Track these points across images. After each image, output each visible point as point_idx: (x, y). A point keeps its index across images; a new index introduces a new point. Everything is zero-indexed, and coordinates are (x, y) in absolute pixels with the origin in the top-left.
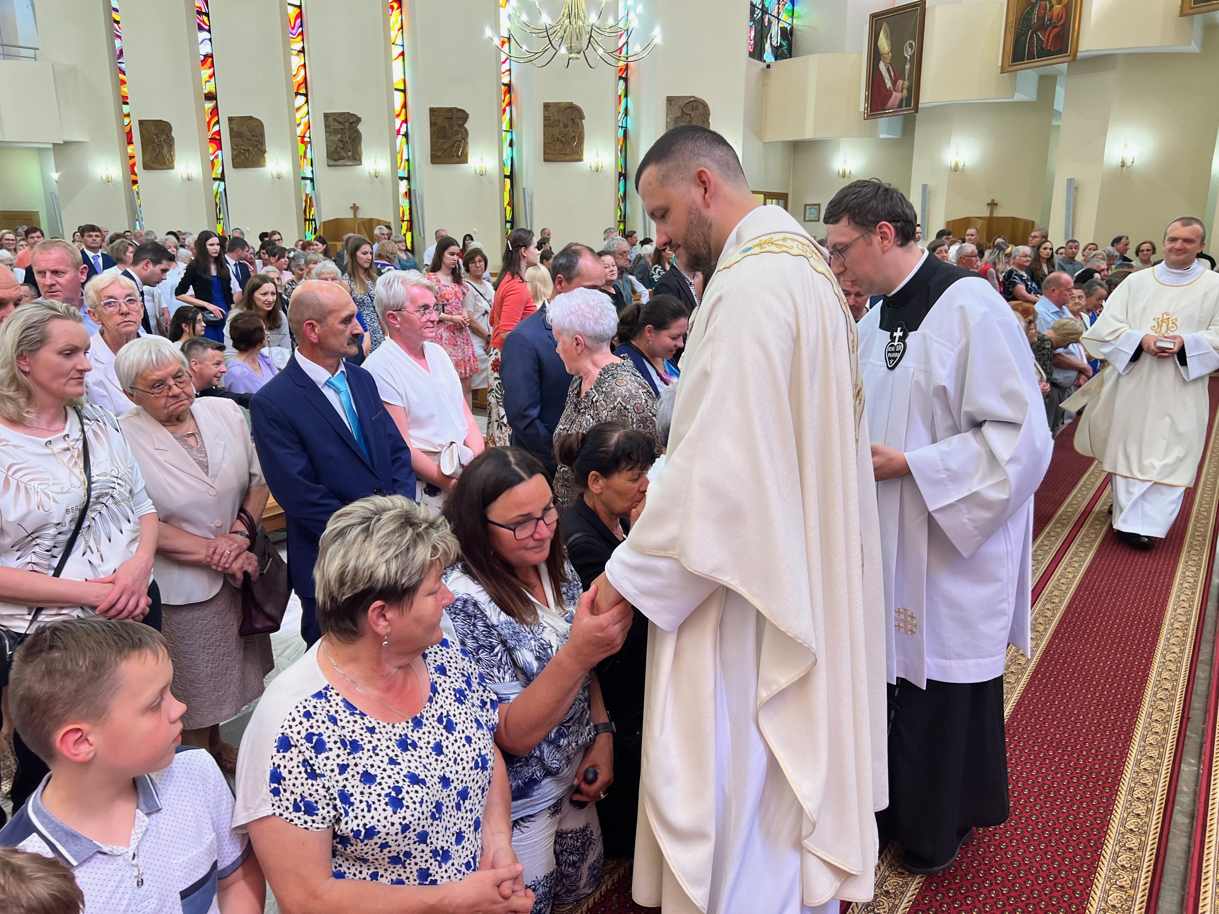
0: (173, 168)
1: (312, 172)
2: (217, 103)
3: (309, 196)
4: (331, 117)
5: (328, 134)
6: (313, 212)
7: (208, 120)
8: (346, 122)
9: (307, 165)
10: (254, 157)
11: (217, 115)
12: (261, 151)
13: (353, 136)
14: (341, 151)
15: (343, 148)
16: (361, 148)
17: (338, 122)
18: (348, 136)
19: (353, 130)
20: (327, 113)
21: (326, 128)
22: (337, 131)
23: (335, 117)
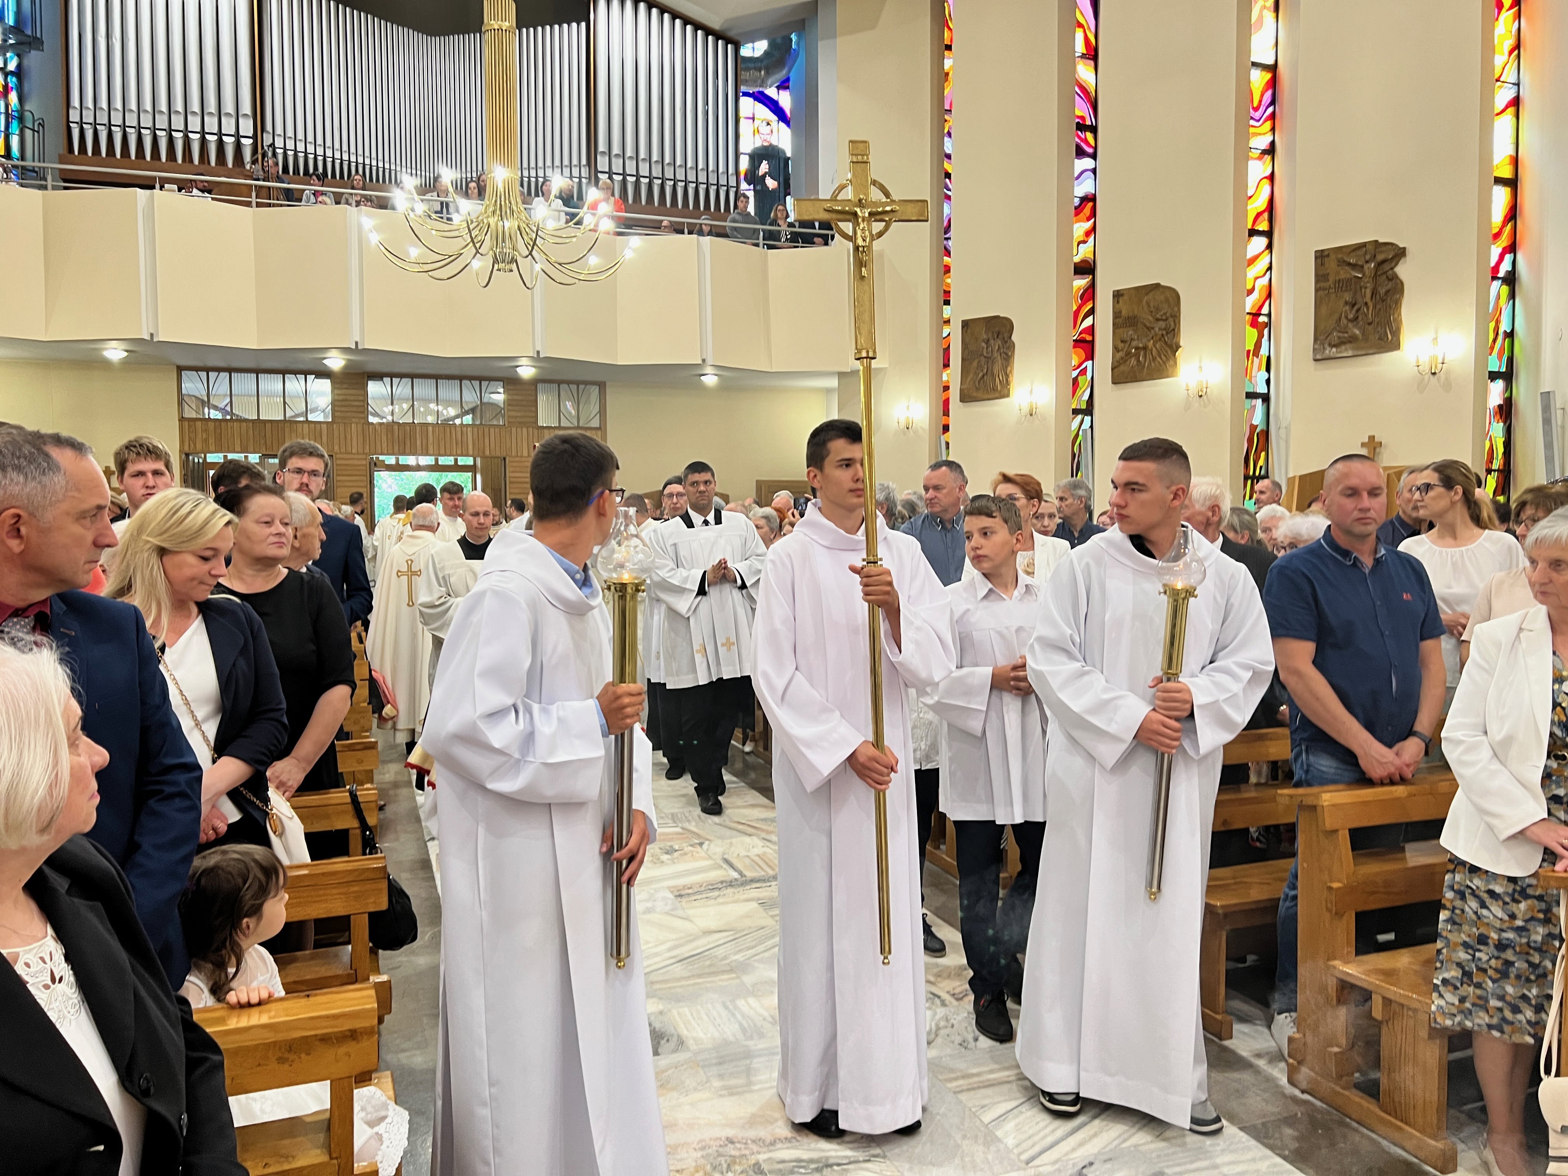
0: (1008, 396)
1: (1268, 382)
2: (1093, 278)
3: (1258, 430)
4: (1333, 256)
5: (1321, 293)
6: (1261, 462)
7: (1075, 308)
8: (1367, 262)
9: (1259, 369)
10: (1154, 359)
11: (1093, 298)
12: (1170, 347)
13: (1382, 291)
14: (1350, 325)
15: (1356, 319)
16: (1400, 314)
17: (1349, 264)
18: (1368, 293)
19: (1384, 277)
20: (1322, 251)
21: (1317, 282)
22: (1342, 285)
23: (1340, 256)
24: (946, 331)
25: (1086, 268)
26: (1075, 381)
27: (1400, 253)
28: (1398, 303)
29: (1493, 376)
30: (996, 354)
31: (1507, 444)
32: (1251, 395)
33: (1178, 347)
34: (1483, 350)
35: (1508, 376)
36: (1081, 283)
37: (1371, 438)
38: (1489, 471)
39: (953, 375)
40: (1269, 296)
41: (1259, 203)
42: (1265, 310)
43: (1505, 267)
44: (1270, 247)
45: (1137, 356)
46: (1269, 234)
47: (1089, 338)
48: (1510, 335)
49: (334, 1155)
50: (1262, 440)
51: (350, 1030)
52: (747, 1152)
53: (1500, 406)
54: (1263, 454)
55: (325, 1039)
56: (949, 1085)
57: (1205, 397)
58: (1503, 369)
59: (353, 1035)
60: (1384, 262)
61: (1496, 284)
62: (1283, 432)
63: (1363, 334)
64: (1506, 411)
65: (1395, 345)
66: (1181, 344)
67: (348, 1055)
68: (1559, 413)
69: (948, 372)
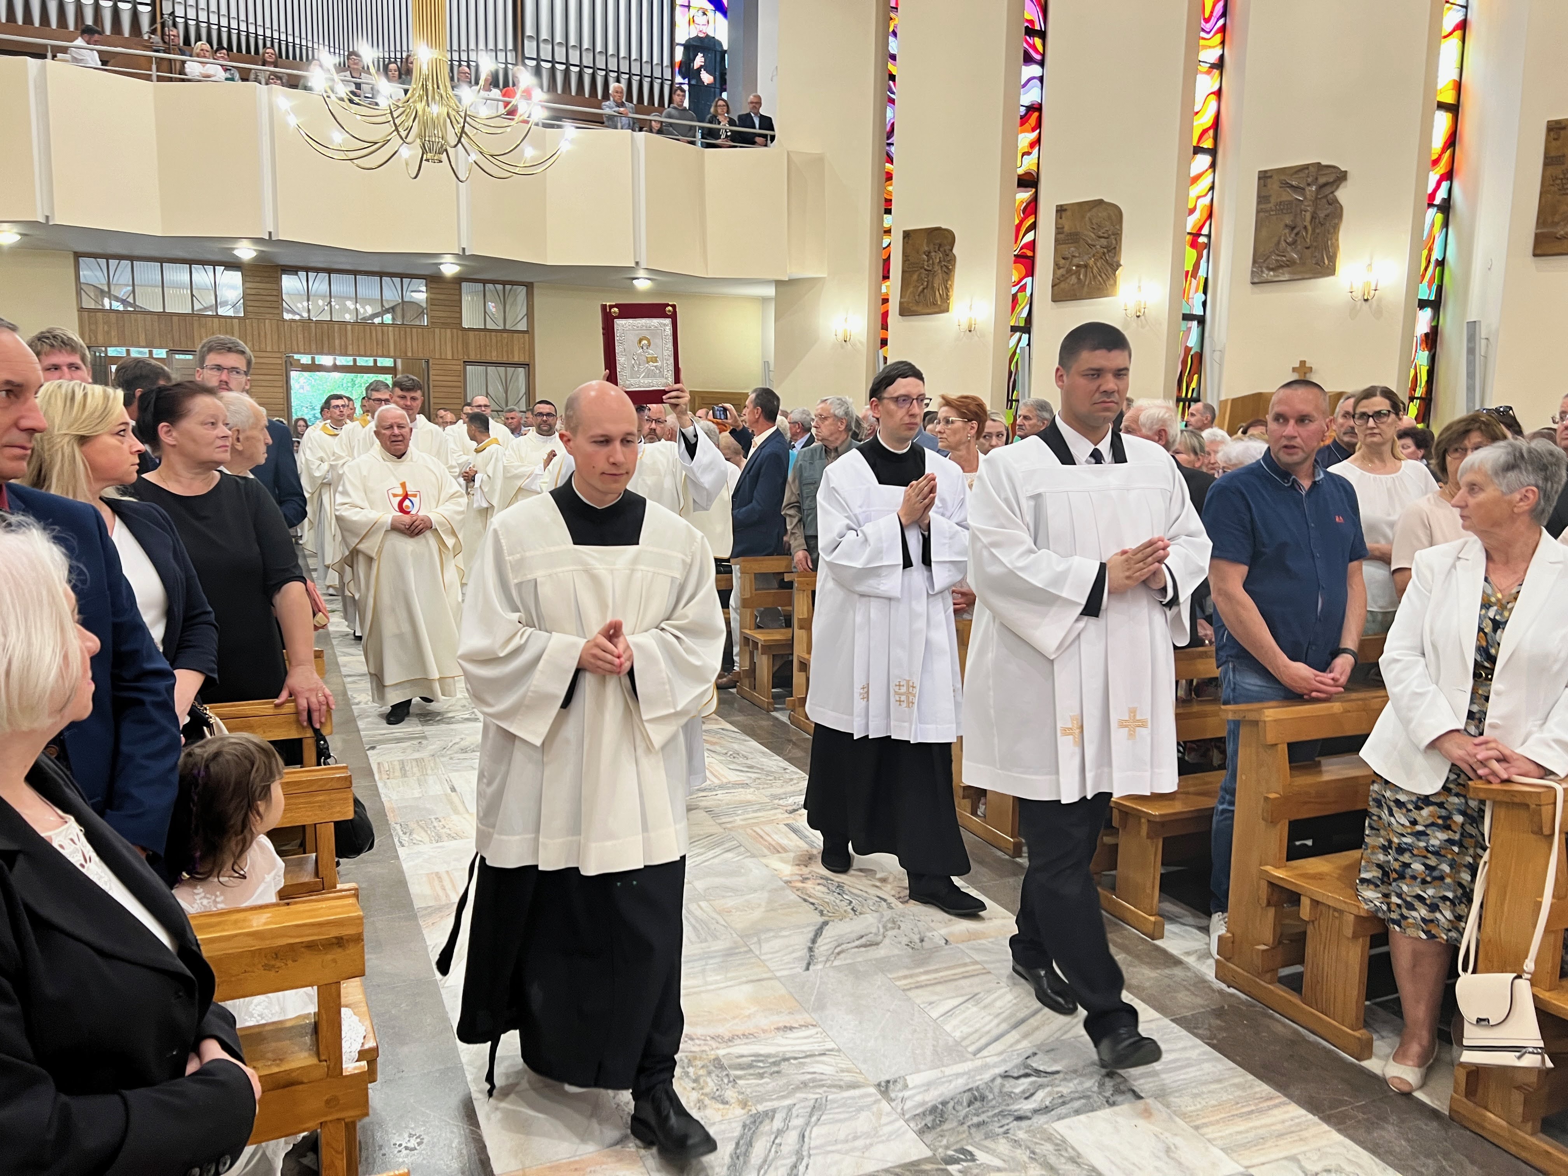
0: (947, 311)
1: (1204, 304)
2: (1036, 192)
3: (1192, 353)
4: (1275, 177)
5: (1262, 214)
6: (1194, 385)
7: (1017, 222)
8: (1309, 185)
9: (1196, 291)
10: (1095, 277)
11: (1035, 212)
12: (1111, 265)
13: (1322, 215)
14: (1289, 249)
15: (1294, 242)
16: (1337, 240)
17: (1292, 186)
18: (1308, 216)
19: (1324, 201)
20: (1265, 172)
21: (1259, 203)
22: (1284, 207)
23: (1283, 177)
24: (886, 241)
25: (1029, 181)
26: (1015, 297)
27: (1341, 177)
28: (1336, 228)
29: (1423, 304)
30: (937, 268)
31: (1431, 373)
32: (1187, 317)
33: (1119, 265)
34: (1415, 277)
35: (1436, 305)
36: (1024, 196)
37: (1303, 363)
38: (1412, 399)
39: (893, 288)
40: (1210, 216)
41: (1205, 120)
42: (1205, 231)
43: (1441, 194)
44: (1213, 165)
45: (1077, 273)
46: (1213, 152)
47: (1029, 253)
48: (1441, 263)
49: (323, 1058)
50: (1195, 362)
51: (336, 938)
52: (706, 1048)
53: (1426, 335)
54: (1196, 377)
55: (311, 946)
56: (898, 983)
57: (1142, 318)
58: (1432, 298)
59: (339, 942)
60: (1325, 185)
61: (1432, 211)
62: (1217, 355)
63: (1300, 258)
64: (1432, 339)
65: (1330, 271)
66: (1122, 262)
67: (334, 961)
68: (1483, 342)
69: (888, 283)
